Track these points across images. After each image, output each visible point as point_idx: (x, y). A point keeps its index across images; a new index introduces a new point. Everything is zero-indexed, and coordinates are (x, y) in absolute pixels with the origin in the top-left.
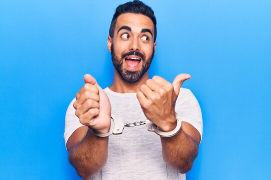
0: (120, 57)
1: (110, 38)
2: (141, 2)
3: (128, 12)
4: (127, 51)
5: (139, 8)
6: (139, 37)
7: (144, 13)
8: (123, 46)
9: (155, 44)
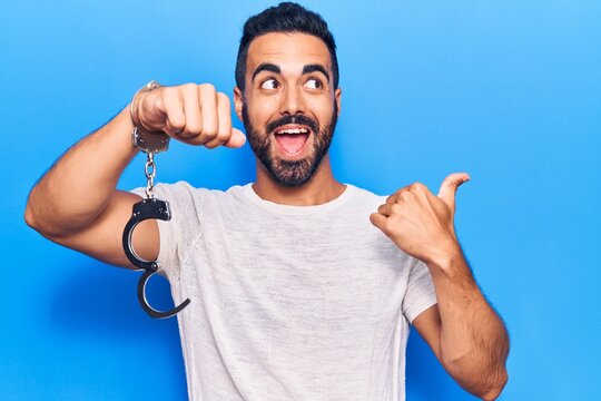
0: (262, 131)
1: (238, 91)
2: (297, 5)
3: (270, 31)
4: (278, 117)
5: (292, 19)
6: (301, 82)
7: (304, 28)
8: (266, 106)
9: (337, 92)
